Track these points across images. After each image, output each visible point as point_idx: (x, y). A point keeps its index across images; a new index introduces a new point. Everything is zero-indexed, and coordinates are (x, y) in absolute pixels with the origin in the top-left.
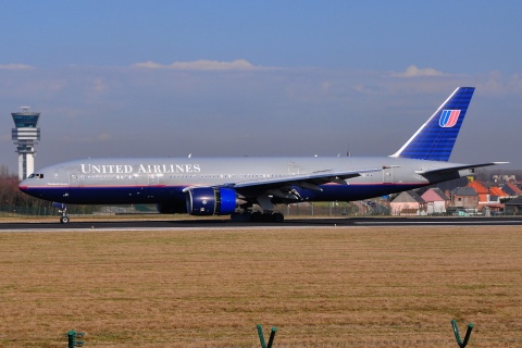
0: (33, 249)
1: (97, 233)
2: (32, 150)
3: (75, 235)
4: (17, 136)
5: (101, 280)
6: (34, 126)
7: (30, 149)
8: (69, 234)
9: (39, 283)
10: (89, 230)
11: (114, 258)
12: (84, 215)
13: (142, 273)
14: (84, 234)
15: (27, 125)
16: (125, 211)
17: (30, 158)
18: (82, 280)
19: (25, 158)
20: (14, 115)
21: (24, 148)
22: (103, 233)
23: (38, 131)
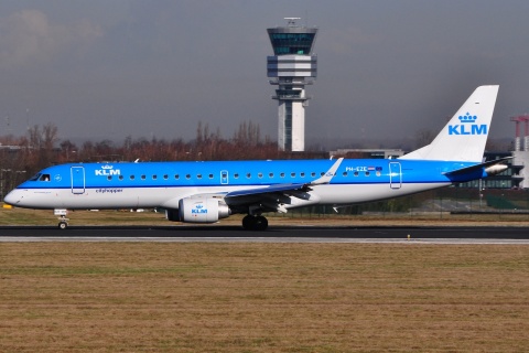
0: (303, 273)
1: (416, 247)
2: (303, 95)
3: (378, 249)
4: (276, 70)
5: (424, 334)
6: (306, 52)
7: (298, 92)
8: (366, 247)
9: (312, 336)
10: (402, 241)
11: (447, 295)
12: (393, 215)
13: (500, 322)
14: (392, 248)
15: (294, 51)
16: (468, 208)
17: (298, 108)
18: (390, 333)
19: (289, 110)
20: (272, 32)
21: (286, 92)
22: (427, 247)
23: (313, 62)
